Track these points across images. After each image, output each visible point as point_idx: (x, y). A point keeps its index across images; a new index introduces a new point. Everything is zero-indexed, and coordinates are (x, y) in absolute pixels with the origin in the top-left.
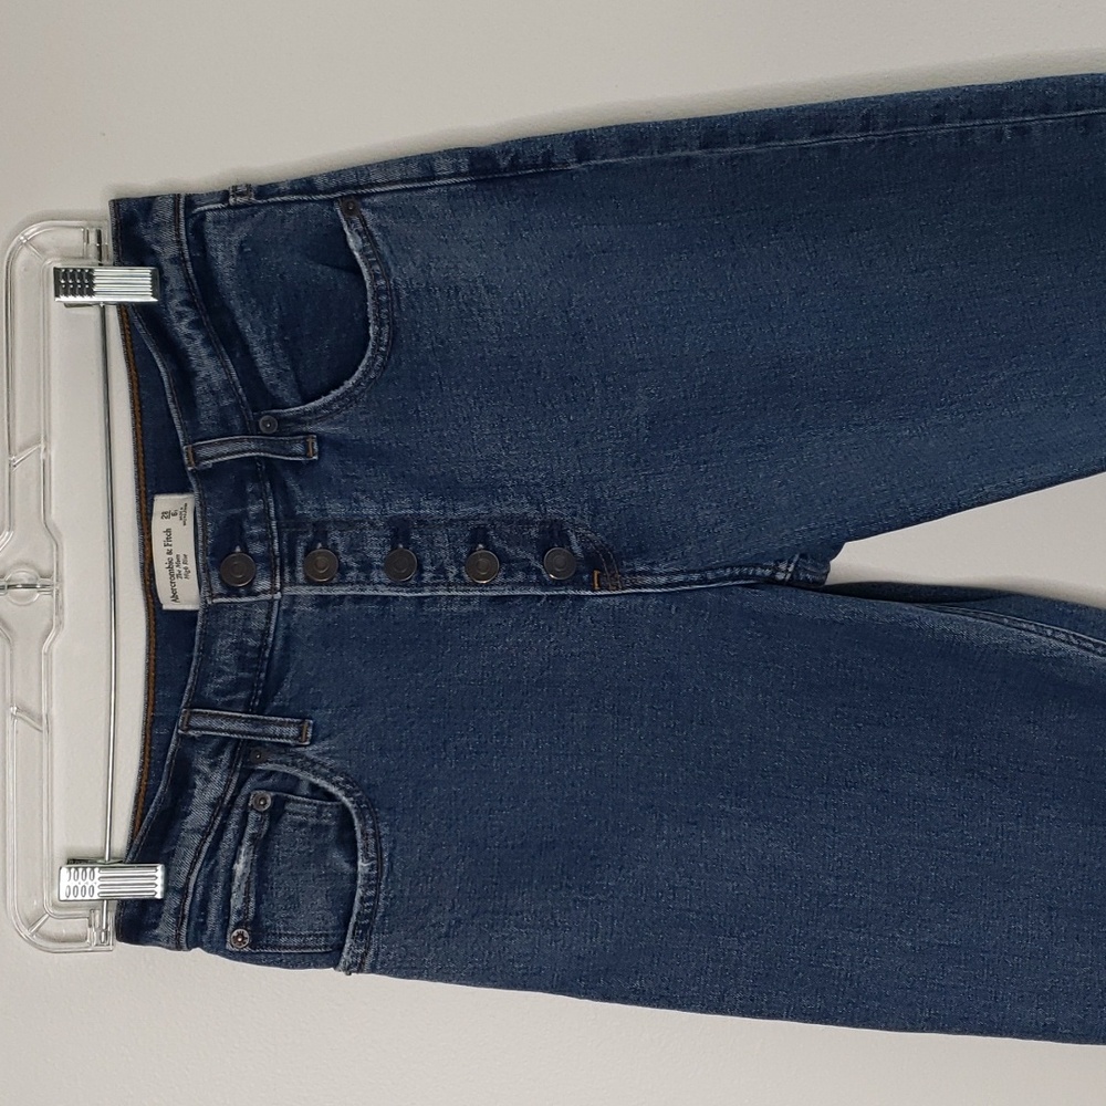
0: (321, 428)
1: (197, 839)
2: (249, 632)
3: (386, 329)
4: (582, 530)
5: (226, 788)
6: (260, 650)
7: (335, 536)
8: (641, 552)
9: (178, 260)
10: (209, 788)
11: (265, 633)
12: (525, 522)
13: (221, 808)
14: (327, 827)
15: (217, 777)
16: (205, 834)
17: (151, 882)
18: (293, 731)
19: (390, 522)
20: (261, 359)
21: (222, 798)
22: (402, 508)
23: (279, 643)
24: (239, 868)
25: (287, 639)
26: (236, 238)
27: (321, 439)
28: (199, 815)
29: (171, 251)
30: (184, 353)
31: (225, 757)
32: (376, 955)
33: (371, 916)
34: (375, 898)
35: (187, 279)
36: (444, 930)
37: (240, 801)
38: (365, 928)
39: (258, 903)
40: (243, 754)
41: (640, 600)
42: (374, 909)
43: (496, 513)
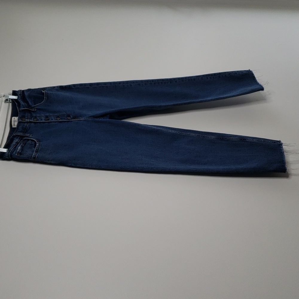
0: (37, 107)
1: (13, 146)
2: (24, 126)
3: (47, 97)
4: (72, 115)
5: (18, 141)
6: (25, 128)
7: (38, 118)
8: (80, 116)
9: (20, 95)
10: (16, 140)
11: (26, 126)
12: (64, 115)
13: (17, 143)
14: (33, 144)
15: (17, 139)
16: (14, 145)
17: (5, 150)
18: (29, 135)
19: (46, 116)
20: (30, 103)
21: (17, 142)
22: (48, 114)
23: (28, 128)
24: (19, 148)
25: (29, 128)
26: (28, 93)
27: (37, 109)
28: (14, 143)
29: (20, 93)
30: (20, 103)
31: (19, 138)
32: (38, 155)
33: (38, 150)
34: (39, 148)
35: (21, 97)
36: (49, 153)
37: (20, 142)
38: (37, 151)
39: (21, 151)
40: (21, 137)
41: (80, 121)
42: (39, 149)
43: (60, 114)
